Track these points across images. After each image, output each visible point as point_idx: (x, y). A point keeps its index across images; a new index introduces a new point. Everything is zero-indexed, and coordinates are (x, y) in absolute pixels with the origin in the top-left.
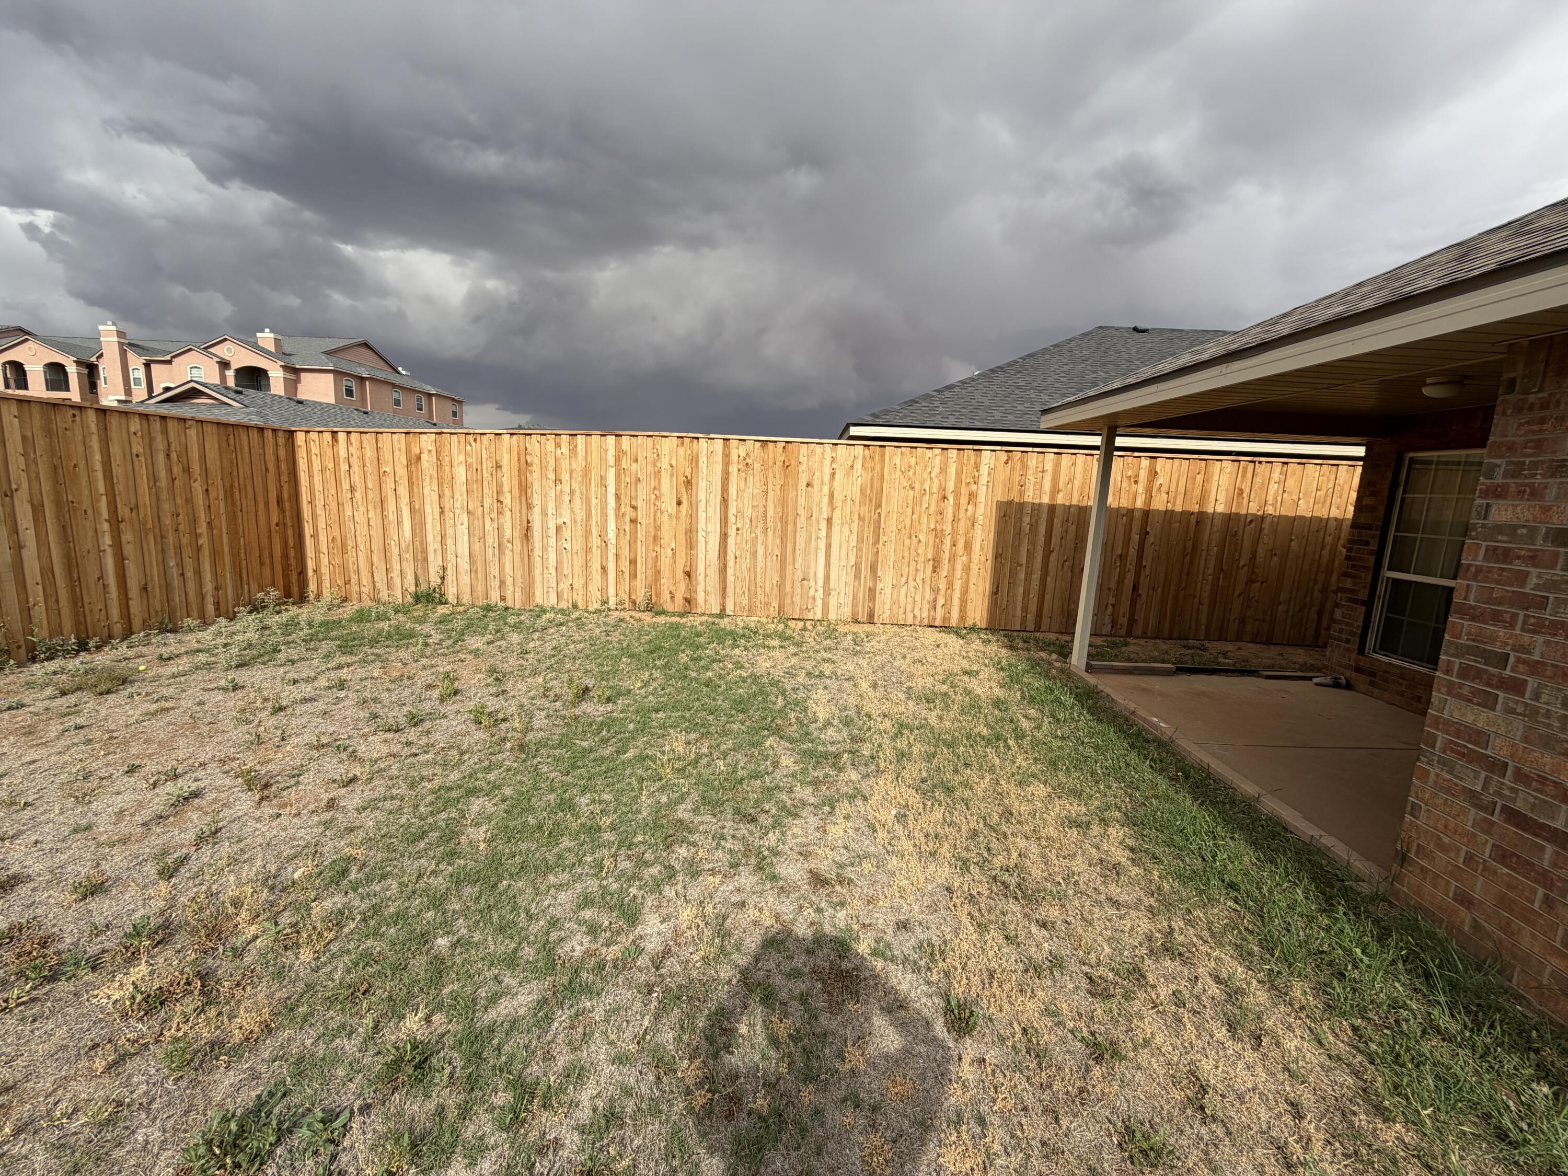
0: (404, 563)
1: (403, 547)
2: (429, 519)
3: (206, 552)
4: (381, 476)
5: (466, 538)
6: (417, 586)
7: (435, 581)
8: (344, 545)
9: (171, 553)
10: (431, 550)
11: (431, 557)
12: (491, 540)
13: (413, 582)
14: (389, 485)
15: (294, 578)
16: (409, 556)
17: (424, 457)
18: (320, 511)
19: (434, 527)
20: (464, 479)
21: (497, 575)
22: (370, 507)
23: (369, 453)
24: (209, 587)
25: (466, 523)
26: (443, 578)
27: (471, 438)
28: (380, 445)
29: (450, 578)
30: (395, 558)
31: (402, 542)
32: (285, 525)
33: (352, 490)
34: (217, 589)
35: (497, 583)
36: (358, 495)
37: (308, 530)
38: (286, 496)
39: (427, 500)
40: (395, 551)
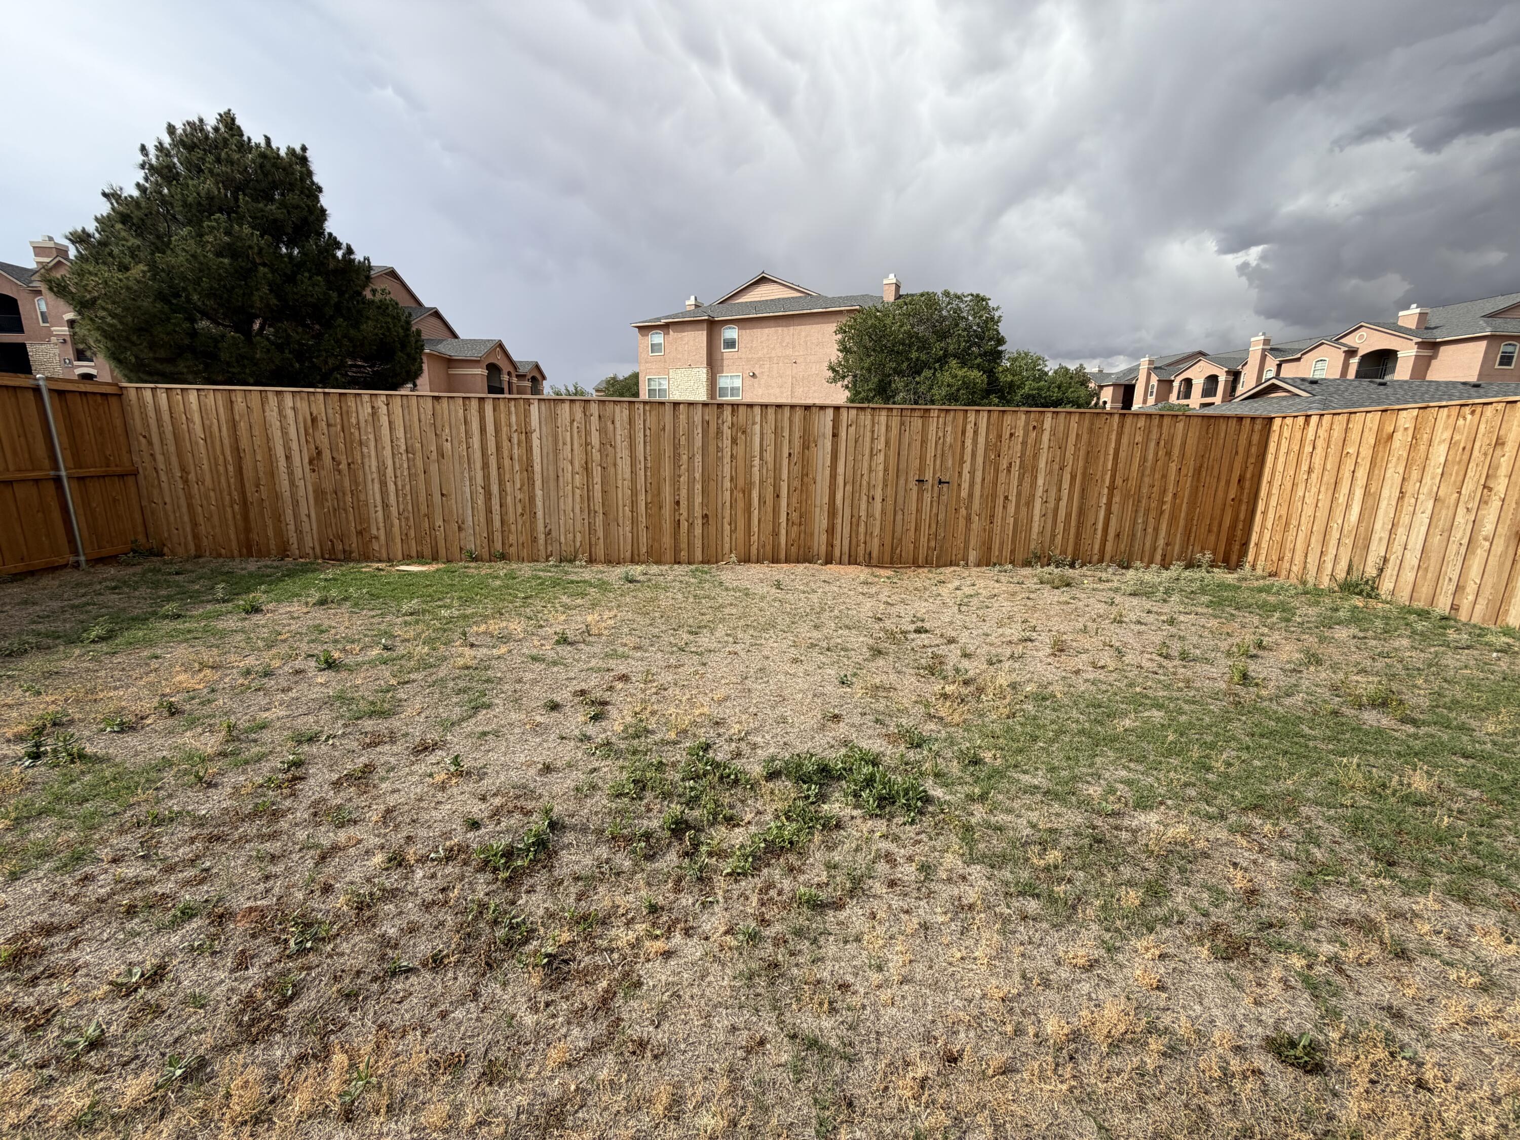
0: (1341, 548)
1: (1345, 532)
2: (1383, 504)
3: (1166, 516)
4: (1342, 456)
5: (1424, 529)
6: (1348, 573)
7: (1371, 572)
8: (1287, 524)
9: (1141, 514)
10: (1376, 537)
11: (1373, 546)
12: (1460, 534)
13: (1346, 568)
14: (1349, 465)
15: (1236, 547)
16: (1349, 541)
17: (1398, 436)
18: (1275, 491)
19: (1386, 513)
20: (1442, 460)
21: (1455, 578)
22: (1323, 489)
23: (1337, 433)
24: (1161, 542)
25: (1429, 512)
26: (1381, 570)
27: (1467, 410)
28: (1350, 426)
29: (1391, 570)
30: (1333, 542)
31: (1346, 525)
32: (1240, 500)
33: (1310, 471)
34: (1167, 544)
35: (1452, 587)
36: (1314, 476)
37: (1261, 507)
38: (1248, 475)
39: (1387, 484)
40: (1335, 535)
